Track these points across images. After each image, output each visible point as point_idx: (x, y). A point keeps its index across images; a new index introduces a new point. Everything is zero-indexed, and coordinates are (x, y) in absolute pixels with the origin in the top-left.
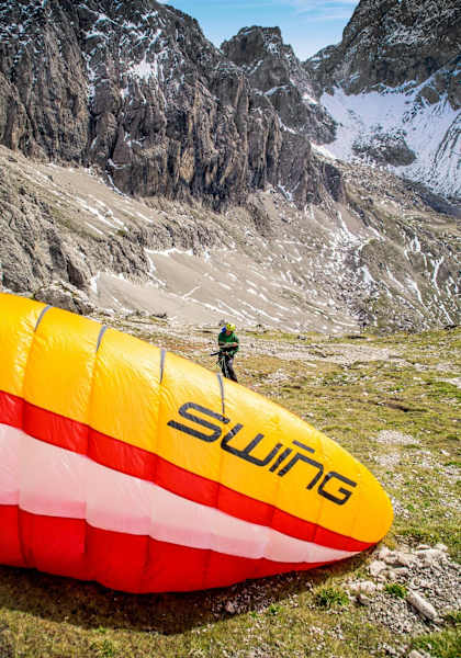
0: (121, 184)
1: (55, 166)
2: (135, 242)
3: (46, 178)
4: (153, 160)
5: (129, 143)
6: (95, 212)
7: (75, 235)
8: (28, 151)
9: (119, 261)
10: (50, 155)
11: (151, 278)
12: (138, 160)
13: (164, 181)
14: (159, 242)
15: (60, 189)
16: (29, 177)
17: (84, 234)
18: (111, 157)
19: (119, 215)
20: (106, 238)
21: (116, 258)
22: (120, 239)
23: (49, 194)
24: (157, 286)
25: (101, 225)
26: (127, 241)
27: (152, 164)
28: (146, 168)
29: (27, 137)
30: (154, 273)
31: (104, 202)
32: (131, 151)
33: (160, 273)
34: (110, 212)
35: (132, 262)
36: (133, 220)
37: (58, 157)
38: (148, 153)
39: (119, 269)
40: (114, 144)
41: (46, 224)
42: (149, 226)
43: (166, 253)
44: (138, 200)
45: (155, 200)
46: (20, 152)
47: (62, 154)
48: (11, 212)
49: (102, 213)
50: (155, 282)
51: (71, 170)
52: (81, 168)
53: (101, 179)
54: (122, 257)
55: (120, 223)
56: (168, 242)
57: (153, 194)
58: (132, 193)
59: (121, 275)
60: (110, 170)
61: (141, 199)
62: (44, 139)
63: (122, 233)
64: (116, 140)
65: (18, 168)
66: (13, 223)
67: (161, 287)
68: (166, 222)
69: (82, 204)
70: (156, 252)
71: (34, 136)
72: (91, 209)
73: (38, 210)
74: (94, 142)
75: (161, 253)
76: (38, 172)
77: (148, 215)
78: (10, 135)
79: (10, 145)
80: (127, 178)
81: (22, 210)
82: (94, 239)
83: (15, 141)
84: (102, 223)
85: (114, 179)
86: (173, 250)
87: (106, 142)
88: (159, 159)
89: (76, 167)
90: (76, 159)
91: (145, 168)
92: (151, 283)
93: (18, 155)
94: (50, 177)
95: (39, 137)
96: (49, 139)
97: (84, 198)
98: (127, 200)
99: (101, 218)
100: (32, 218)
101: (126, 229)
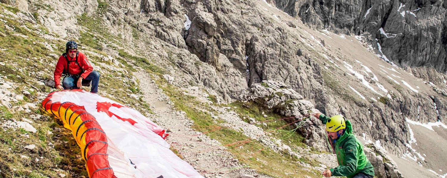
0: (390, 51)
1: (328, 32)
2: (397, 111)
3: (319, 42)
4: (427, 30)
5: (403, 14)
6: (360, 77)
7: (337, 97)
8: (306, 18)
9: (378, 127)
10: (326, 22)
11: (410, 150)
12: (410, 30)
13: (436, 52)
14: (423, 113)
15: (330, 53)
16: (303, 41)
17: (347, 97)
18: (383, 26)
19: (384, 82)
20: (368, 103)
21: (375, 124)
22: (382, 106)
23: (319, 57)
24: (415, 159)
25: (364, 91)
26: (389, 109)
27: (425, 34)
28: (418, 38)
29: (307, 6)
30: (413, 145)
31: (371, 68)
32: (404, 22)
33: (420, 147)
34: (375, 78)
35: (391, 130)
36: (398, 88)
37: (332, 24)
38: (423, 23)
39: (378, 136)
40: (388, 14)
41: (316, 84)
42: (415, 96)
43: (429, 126)
44: (406, 69)
45: (424, 70)
46: (300, 18)
47: (336, 22)
48: (288, 70)
49: (367, 79)
50: (413, 155)
51: (343, 36)
52: (352, 35)
53: (370, 46)
54: (381, 124)
55: (383, 90)
56: (434, 113)
57: (422, 64)
58: (400, 62)
59: (378, 142)
60: (381, 38)
61: (409, 68)
62: (322, 8)
63: (384, 100)
64: (390, 11)
65: (296, 33)
66: (288, 80)
67: (419, 161)
68: (433, 94)
69: (349, 68)
70: (418, 123)
71: (314, 5)
72: (357, 74)
73: (311, 71)
74: (368, 12)
75: (424, 125)
76: (312, 37)
77: (414, 85)
78: (294, 4)
79: (291, 12)
80: (396, 46)
81: (297, 69)
82: (356, 103)
83: (297, 9)
84: (366, 89)
85: (382, 47)
86: (438, 124)
87: (379, 11)
88: (433, 29)
89: (348, 34)
90: (349, 26)
91: (416, 38)
92: (409, 155)
93: (297, 21)
94: (323, 42)
95: (318, 6)
96: (327, 8)
97: (351, 63)
98: (394, 67)
99: (366, 84)
100: (305, 77)
101: (389, 96)
